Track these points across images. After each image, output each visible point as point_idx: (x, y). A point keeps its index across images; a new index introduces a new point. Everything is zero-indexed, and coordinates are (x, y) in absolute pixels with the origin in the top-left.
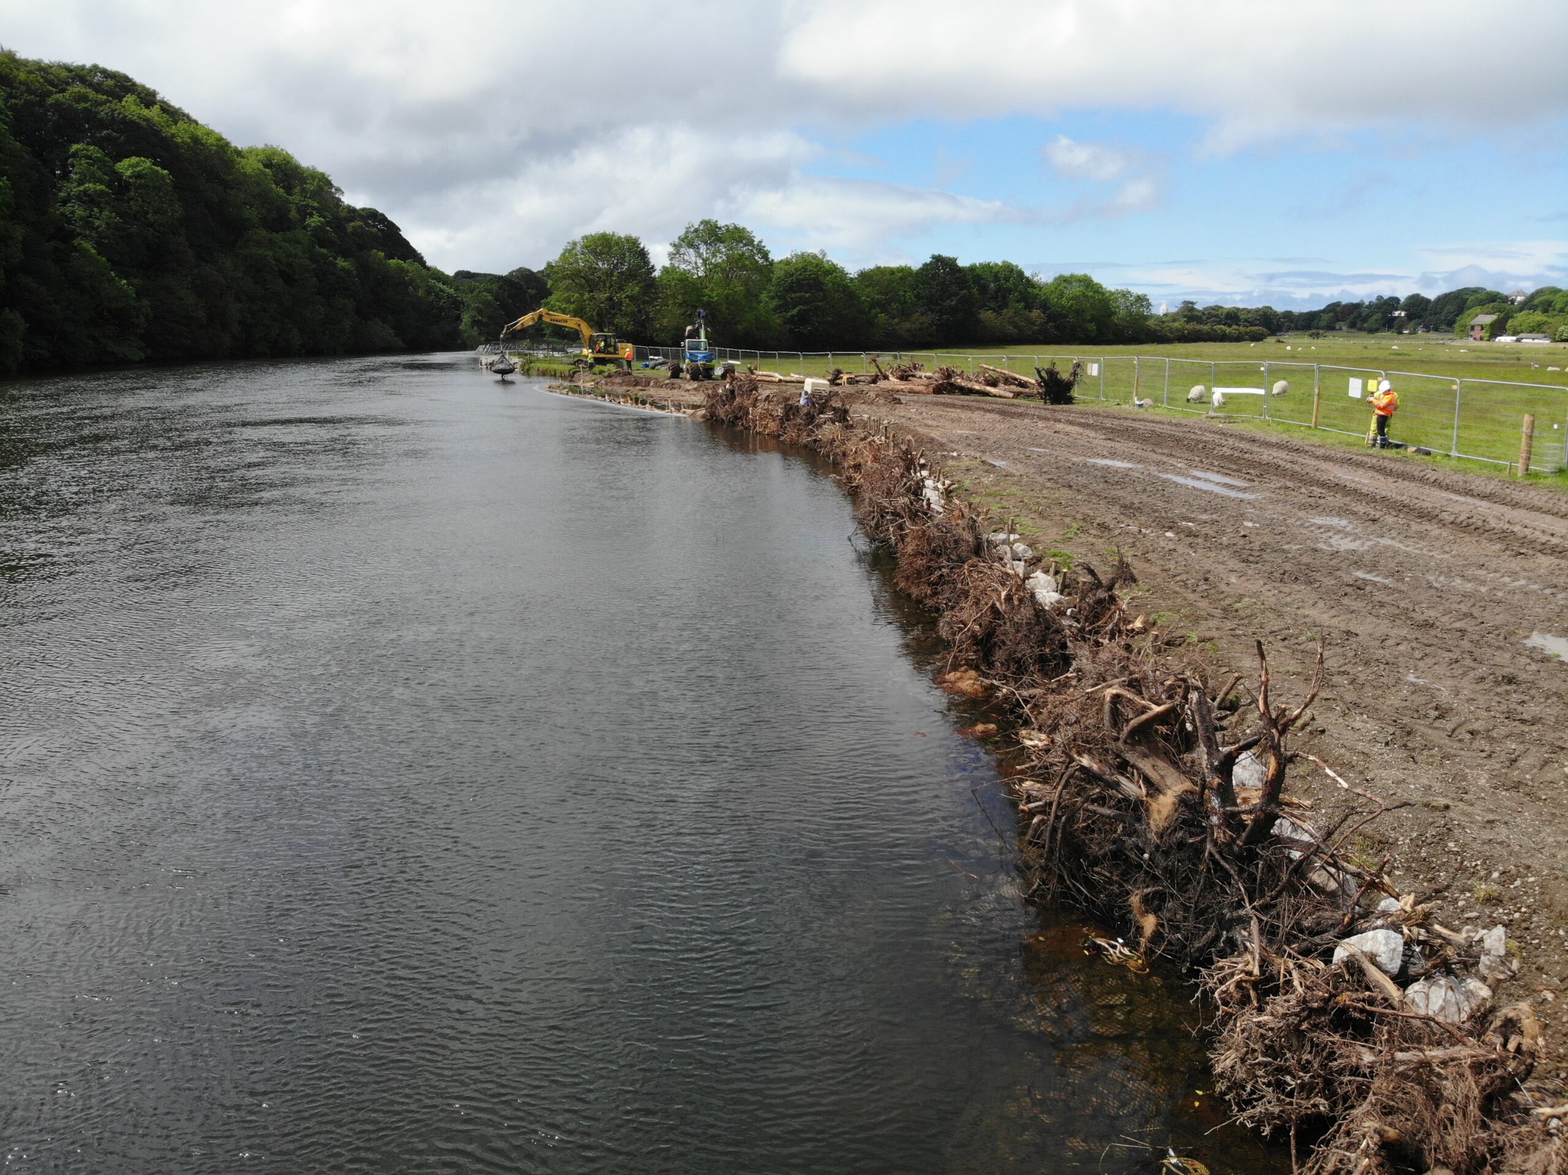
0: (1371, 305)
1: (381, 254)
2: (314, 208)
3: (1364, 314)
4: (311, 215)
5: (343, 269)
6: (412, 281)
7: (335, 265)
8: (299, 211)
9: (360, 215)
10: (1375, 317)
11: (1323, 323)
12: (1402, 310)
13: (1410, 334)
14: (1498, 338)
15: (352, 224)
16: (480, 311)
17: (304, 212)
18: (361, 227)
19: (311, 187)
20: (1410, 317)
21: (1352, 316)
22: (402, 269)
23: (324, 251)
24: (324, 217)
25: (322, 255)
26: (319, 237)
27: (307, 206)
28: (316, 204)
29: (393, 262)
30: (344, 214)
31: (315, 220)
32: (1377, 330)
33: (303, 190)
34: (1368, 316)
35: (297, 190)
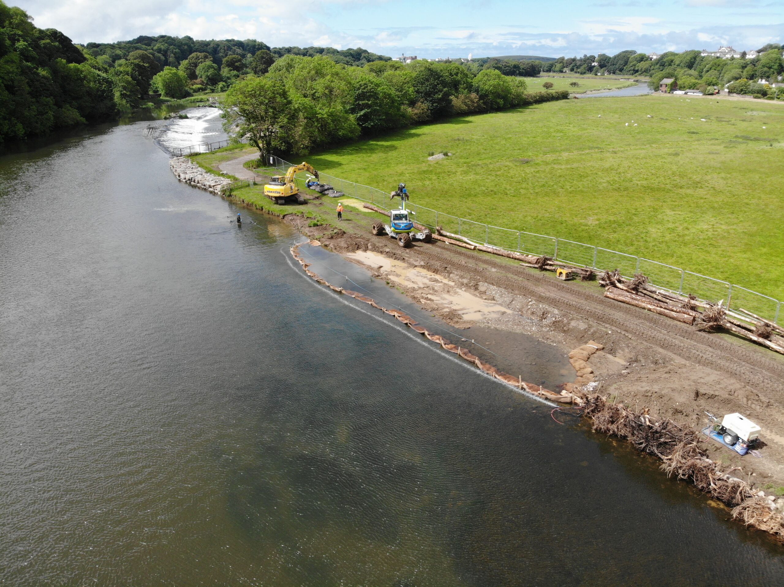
0: (581, 60)
1: (64, 61)
2: (19, 35)
3: (578, 64)
4: (18, 41)
5: (44, 77)
6: (85, 77)
7: (38, 74)
8: (9, 39)
9: (47, 35)
10: (584, 66)
11: (557, 69)
12: (597, 62)
13: (601, 75)
14: (675, 92)
15: (43, 42)
16: (124, 88)
17: (14, 39)
18: (49, 43)
19: (16, 21)
20: (602, 66)
21: (571, 65)
22: (78, 70)
23: (29, 64)
24: (27, 41)
25: (28, 67)
26: (24, 55)
27: (15, 34)
28: (20, 33)
29: (72, 65)
30: (37, 34)
31: (21, 44)
32: (585, 73)
33: (11, 23)
34: (580, 65)
35: (7, 23)
